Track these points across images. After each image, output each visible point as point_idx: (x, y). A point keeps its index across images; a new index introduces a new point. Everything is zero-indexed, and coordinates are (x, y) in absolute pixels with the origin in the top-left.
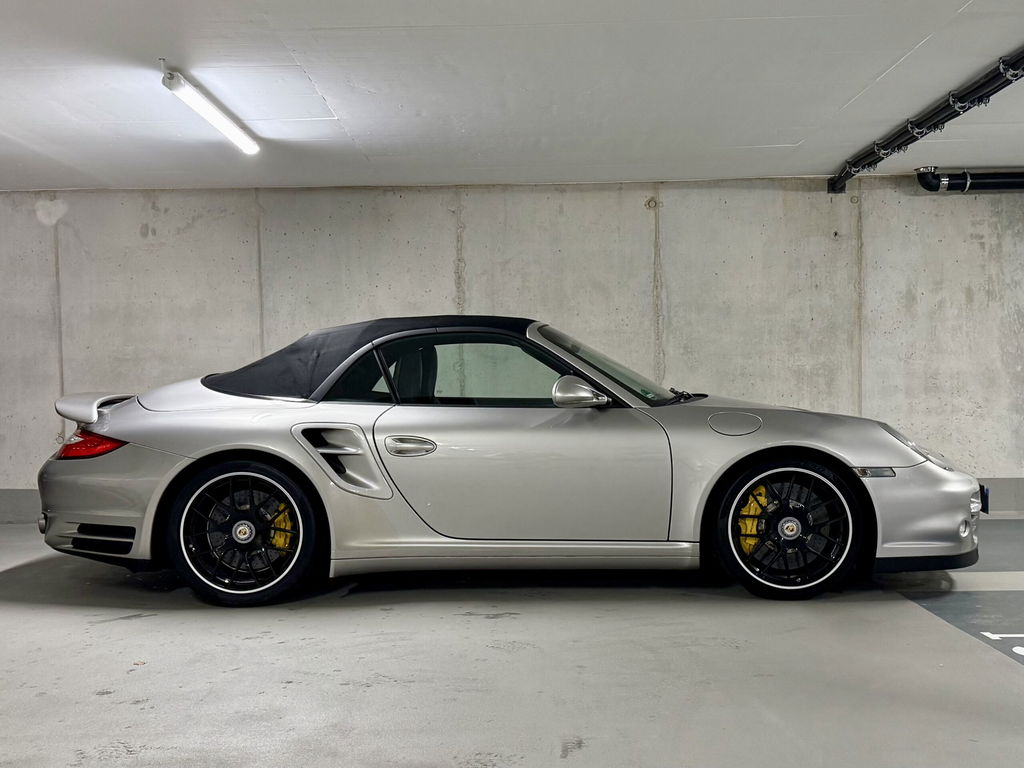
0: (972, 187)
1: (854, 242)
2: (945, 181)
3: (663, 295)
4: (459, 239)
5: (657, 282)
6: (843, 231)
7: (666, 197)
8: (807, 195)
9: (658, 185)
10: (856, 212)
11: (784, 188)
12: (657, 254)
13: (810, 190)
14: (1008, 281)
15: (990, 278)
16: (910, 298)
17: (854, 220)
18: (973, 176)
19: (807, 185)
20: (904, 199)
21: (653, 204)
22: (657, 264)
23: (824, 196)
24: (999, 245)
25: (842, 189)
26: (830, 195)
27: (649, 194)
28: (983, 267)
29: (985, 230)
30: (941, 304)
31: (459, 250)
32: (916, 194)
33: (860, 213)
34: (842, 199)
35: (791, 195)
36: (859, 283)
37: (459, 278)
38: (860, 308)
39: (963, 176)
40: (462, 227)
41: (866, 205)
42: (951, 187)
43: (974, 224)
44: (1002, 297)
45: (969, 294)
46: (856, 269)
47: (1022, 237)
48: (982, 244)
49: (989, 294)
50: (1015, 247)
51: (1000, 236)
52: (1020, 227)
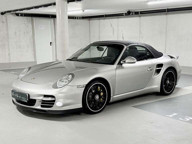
0: (24, 16)
1: (6, 24)
2: (20, 15)
6: (4, 22)
10: (6, 18)
15: (27, 30)
16: (16, 33)
17: (6, 20)
18: (24, 14)
20: (13, 17)
24: (28, 25)
25: (3, 15)
26: (2, 15)
28: (26, 28)
29: (26, 23)
30: (20, 34)
32: (15, 16)
34: (3, 16)
36: (7, 30)
38: (8, 34)
39: (22, 14)
41: (7, 17)
42: (21, 16)
43: (24, 21)
44: (29, 33)
45: (24, 33)
46: (7, 28)
47: (31, 24)
48: (25, 25)
49: (27, 33)
50: (30, 26)
51: (28, 24)
52: (31, 22)
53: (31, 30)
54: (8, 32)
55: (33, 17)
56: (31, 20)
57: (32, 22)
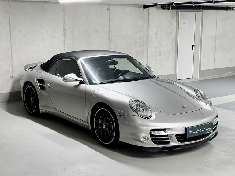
1: (147, 21)
3: (111, 33)
4: (64, 18)
5: (109, 30)
6: (145, 18)
7: (112, 8)
8: (139, 8)
9: (110, 5)
10: (148, 13)
11: (135, 7)
12: (109, 23)
13: (139, 7)
14: (173, 30)
15: (170, 30)
16: (157, 34)
19: (139, 6)
20: (156, 11)
21: (108, 9)
22: (109, 25)
23: (142, 9)
24: (172, 22)
25: (145, 8)
27: (108, 7)
28: (169, 27)
29: (169, 18)
30: (162, 35)
31: (64, 21)
32: (158, 10)
33: (148, 14)
34: (145, 10)
35: (136, 9)
36: (148, 30)
37: (64, 28)
38: (148, 36)
40: (65, 14)
41: (149, 12)
44: (172, 34)
45: (167, 33)
46: (148, 27)
47: (176, 20)
48: (169, 22)
49: (170, 33)
50: (174, 23)
51: (172, 20)
52: (175, 18)
53: (175, 29)
54: (148, 33)
55: (179, 10)
56: (175, 14)
57: (177, 17)
